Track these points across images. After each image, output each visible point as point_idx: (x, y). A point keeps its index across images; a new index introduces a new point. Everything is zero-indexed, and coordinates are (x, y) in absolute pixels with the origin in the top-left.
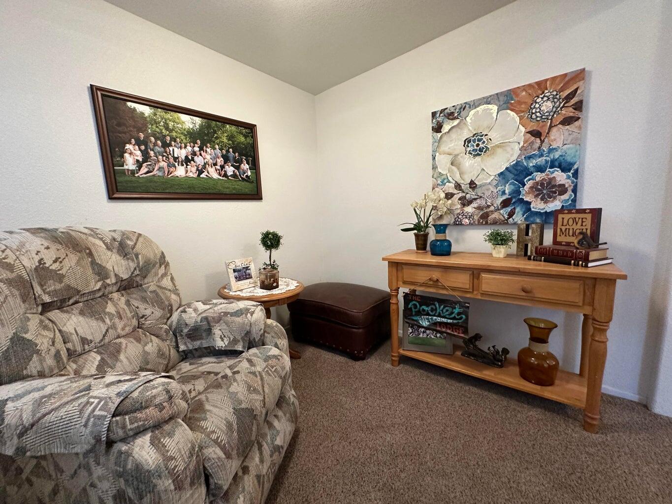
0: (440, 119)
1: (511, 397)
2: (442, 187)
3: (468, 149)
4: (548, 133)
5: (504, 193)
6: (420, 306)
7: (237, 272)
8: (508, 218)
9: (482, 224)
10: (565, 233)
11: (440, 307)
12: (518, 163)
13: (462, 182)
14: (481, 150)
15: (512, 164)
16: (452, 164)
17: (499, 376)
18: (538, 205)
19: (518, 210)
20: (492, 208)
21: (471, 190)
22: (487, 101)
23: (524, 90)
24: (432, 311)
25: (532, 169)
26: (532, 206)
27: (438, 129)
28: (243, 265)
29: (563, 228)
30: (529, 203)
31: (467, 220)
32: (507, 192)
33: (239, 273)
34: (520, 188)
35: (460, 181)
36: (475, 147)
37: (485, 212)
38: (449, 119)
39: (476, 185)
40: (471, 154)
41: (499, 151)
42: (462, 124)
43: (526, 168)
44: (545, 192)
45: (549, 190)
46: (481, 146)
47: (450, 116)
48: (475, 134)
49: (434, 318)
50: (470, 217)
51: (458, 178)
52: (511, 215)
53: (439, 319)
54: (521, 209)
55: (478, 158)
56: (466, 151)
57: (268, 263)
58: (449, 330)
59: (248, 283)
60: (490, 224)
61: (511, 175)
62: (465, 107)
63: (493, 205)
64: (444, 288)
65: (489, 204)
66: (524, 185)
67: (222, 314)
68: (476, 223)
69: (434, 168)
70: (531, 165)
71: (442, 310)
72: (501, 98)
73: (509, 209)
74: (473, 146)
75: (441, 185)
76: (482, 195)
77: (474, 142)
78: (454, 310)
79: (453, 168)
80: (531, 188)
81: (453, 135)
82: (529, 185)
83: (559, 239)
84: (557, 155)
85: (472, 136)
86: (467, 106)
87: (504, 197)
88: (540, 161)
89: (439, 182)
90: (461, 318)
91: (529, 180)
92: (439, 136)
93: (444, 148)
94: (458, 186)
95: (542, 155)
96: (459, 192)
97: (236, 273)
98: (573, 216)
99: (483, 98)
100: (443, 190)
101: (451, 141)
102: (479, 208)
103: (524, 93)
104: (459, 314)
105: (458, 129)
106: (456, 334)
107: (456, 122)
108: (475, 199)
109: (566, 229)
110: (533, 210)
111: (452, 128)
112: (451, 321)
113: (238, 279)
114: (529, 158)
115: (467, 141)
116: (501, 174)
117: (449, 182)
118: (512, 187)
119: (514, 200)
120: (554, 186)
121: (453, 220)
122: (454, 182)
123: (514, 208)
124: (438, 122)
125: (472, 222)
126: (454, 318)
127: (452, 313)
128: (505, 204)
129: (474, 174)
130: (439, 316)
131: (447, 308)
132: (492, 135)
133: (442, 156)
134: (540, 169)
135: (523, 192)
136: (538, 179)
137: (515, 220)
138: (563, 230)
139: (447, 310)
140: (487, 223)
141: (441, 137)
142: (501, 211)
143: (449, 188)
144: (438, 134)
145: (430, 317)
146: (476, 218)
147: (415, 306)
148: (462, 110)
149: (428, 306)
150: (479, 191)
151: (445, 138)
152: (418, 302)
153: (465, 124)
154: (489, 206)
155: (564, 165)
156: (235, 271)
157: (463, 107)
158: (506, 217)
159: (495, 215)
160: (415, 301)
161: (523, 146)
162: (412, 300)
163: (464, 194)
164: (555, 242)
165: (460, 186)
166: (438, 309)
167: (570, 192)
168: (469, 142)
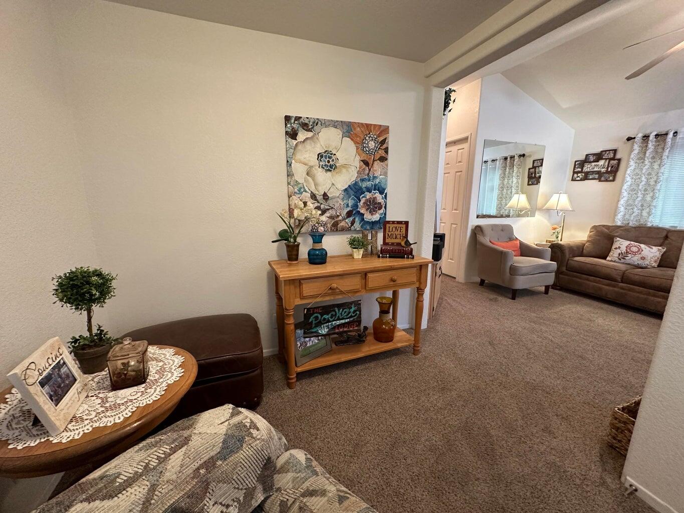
0: (295, 126)
1: (357, 365)
2: (299, 195)
3: (321, 163)
4: (372, 165)
5: (348, 206)
6: (322, 316)
7: (46, 383)
8: (351, 226)
9: (333, 231)
10: (390, 237)
11: (339, 310)
12: (356, 184)
13: (317, 193)
14: (331, 166)
15: (352, 183)
16: (308, 174)
17: (372, 348)
18: (368, 217)
19: (357, 219)
20: (340, 218)
21: (324, 201)
22: (335, 124)
23: (359, 126)
24: (331, 318)
25: (364, 189)
26: (365, 217)
27: (293, 135)
28: (50, 361)
29: (390, 234)
30: (363, 215)
31: (322, 228)
32: (350, 205)
33: (51, 383)
34: (357, 202)
35: (316, 192)
36: (327, 163)
37: (335, 221)
38: (304, 129)
39: (329, 197)
40: (324, 168)
41: (344, 170)
42: (315, 138)
43: (361, 188)
44: (371, 207)
45: (374, 206)
46: (331, 163)
47: (305, 126)
48: (326, 151)
49: (334, 322)
50: (325, 225)
51: (313, 189)
52: (353, 223)
53: (338, 322)
54: (359, 219)
55: (329, 173)
56: (320, 165)
57: (86, 334)
58: (346, 328)
59: (76, 395)
60: (340, 231)
61: (352, 192)
62: (318, 122)
63: (341, 215)
64: (342, 293)
65: (338, 214)
66: (360, 201)
67: (202, 471)
68: (329, 230)
69: (290, 175)
70: (364, 186)
71: (341, 314)
72: (345, 127)
73: (351, 219)
74: (325, 161)
75: (298, 194)
76: (333, 206)
77: (326, 158)
78: (351, 310)
79: (308, 178)
80: (364, 203)
81: (308, 145)
82: (363, 200)
83: (387, 241)
84: (377, 181)
85: (324, 151)
86: (319, 123)
87: (349, 209)
88: (369, 184)
89: (296, 190)
90: (356, 315)
91: (363, 197)
92: (295, 143)
93: (299, 156)
94: (313, 196)
95: (369, 180)
96: (314, 202)
97: (47, 387)
98: (395, 225)
99: (332, 120)
100: (300, 198)
101: (306, 151)
102: (331, 217)
103: (359, 129)
104: (355, 311)
105: (312, 142)
106: (351, 329)
107: (310, 134)
108: (328, 209)
109: (391, 234)
110: (365, 220)
111: (307, 139)
112: (348, 320)
113: (57, 397)
114: (362, 180)
115: (320, 156)
116: (346, 190)
117: (305, 191)
118: (353, 201)
119: (354, 212)
120: (376, 203)
121: (311, 228)
122: (310, 192)
123: (355, 218)
124: (293, 128)
125: (326, 229)
126: (351, 317)
127: (349, 313)
128: (349, 214)
129: (326, 188)
130: (339, 319)
131: (345, 310)
132: (338, 155)
133: (298, 165)
134: (369, 190)
135: (360, 206)
136: (368, 197)
137: (356, 228)
138: (390, 235)
139: (345, 312)
140: (337, 230)
141: (296, 145)
142: (347, 220)
143: (306, 197)
144: (293, 141)
145: (330, 324)
146: (329, 226)
147: (316, 318)
148: (315, 125)
149: (328, 314)
150: (330, 203)
151: (300, 147)
152: (320, 313)
153: (317, 138)
154: (338, 216)
155: (381, 189)
156: (42, 384)
157: (316, 122)
158: (350, 225)
159: (342, 224)
160: (316, 313)
161: (359, 171)
162: (314, 313)
163: (319, 204)
164: (385, 243)
165: (316, 197)
166: (338, 314)
167: (383, 208)
168: (322, 157)
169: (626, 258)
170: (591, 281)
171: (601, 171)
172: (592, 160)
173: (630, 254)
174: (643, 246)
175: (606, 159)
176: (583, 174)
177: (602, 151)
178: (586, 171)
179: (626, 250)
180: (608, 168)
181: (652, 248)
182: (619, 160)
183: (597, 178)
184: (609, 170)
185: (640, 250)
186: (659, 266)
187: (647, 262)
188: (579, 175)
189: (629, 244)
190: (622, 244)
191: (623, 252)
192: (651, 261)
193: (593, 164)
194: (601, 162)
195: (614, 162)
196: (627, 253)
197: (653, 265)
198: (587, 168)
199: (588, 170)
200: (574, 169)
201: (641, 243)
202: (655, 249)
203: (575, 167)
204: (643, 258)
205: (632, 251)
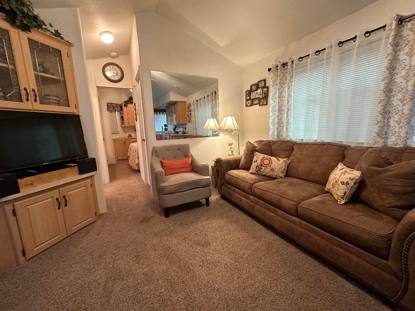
169: (261, 170)
170: (237, 193)
171: (259, 97)
172: (254, 90)
173: (263, 166)
174: (273, 158)
175: (261, 88)
176: (251, 101)
177: (258, 82)
178: (252, 98)
179: (261, 163)
180: (262, 95)
181: (279, 160)
182: (268, 88)
183: (258, 103)
184: (263, 96)
185: (270, 162)
186: (286, 176)
187: (276, 174)
188: (249, 101)
189: (263, 158)
190: (258, 157)
191: (259, 165)
192: (279, 172)
193: (255, 92)
194: (259, 91)
195: (265, 89)
196: (261, 165)
197: (281, 175)
198: (253, 95)
199: (253, 97)
200: (246, 98)
201: (272, 156)
202: (282, 160)
203: (246, 96)
204: (272, 170)
205: (264, 164)
